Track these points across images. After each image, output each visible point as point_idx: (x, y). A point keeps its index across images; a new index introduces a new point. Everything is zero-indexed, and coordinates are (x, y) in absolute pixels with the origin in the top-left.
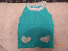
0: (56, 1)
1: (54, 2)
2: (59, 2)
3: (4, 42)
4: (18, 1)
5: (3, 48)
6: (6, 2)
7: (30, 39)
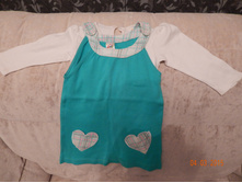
0: (174, 8)
1: (169, 11)
2: (184, 11)
3: (10, 127)
4: (57, 6)
5: (6, 147)
6: (20, 9)
7: (96, 139)
